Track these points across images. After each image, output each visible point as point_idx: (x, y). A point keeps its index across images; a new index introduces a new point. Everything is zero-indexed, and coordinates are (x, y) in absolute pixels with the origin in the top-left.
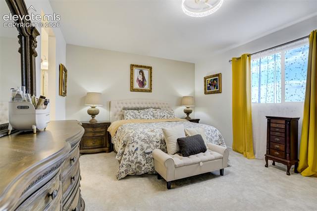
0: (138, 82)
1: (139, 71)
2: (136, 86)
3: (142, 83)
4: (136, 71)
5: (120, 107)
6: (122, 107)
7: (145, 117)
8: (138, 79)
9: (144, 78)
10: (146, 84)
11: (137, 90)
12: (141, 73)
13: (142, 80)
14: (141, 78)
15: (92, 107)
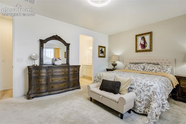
0: (141, 46)
1: (141, 38)
2: (140, 48)
3: (144, 46)
4: (139, 38)
5: (128, 62)
6: (129, 62)
7: (135, 69)
8: (141, 43)
9: (145, 42)
10: (147, 46)
11: (140, 51)
12: (143, 39)
13: (143, 44)
14: (142, 43)
15: (114, 62)
